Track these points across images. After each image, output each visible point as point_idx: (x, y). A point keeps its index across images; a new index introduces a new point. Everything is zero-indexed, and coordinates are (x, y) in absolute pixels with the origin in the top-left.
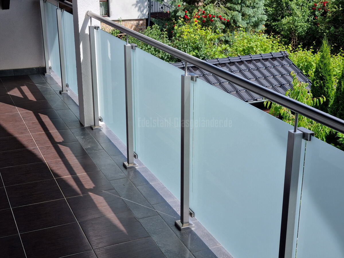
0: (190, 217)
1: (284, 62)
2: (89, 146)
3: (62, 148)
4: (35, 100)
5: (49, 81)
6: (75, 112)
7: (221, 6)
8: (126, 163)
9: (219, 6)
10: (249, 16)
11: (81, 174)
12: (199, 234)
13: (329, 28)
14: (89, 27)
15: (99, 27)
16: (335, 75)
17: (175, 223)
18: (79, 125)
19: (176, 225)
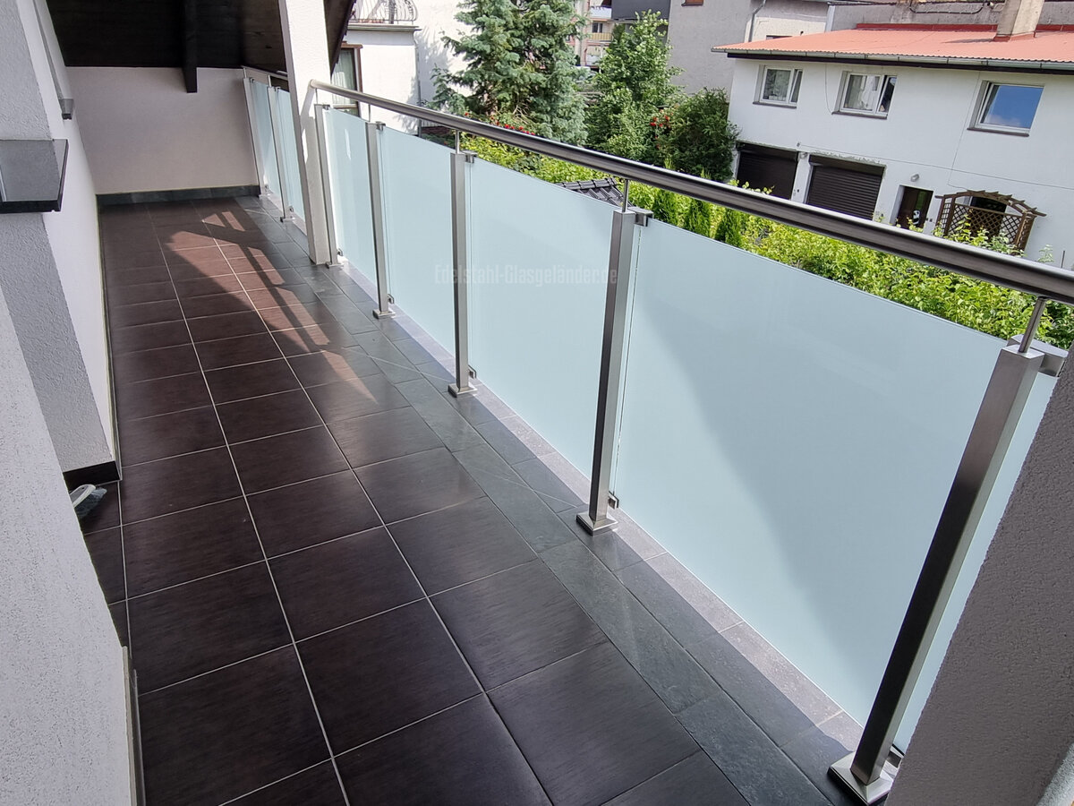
0: (470, 378)
1: (611, 194)
2: (323, 290)
3: (282, 292)
4: (243, 230)
5: (265, 204)
6: (302, 245)
7: (523, 115)
8: (378, 312)
9: (520, 116)
10: (563, 130)
11: (311, 326)
12: (483, 401)
13: (672, 152)
14: (315, 105)
15: (329, 106)
16: (680, 214)
17: (449, 388)
18: (309, 262)
19: (451, 391)
